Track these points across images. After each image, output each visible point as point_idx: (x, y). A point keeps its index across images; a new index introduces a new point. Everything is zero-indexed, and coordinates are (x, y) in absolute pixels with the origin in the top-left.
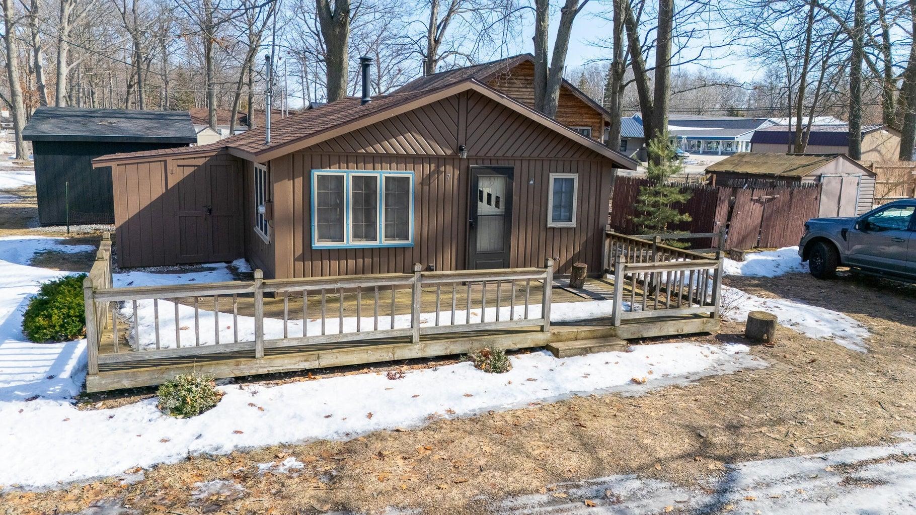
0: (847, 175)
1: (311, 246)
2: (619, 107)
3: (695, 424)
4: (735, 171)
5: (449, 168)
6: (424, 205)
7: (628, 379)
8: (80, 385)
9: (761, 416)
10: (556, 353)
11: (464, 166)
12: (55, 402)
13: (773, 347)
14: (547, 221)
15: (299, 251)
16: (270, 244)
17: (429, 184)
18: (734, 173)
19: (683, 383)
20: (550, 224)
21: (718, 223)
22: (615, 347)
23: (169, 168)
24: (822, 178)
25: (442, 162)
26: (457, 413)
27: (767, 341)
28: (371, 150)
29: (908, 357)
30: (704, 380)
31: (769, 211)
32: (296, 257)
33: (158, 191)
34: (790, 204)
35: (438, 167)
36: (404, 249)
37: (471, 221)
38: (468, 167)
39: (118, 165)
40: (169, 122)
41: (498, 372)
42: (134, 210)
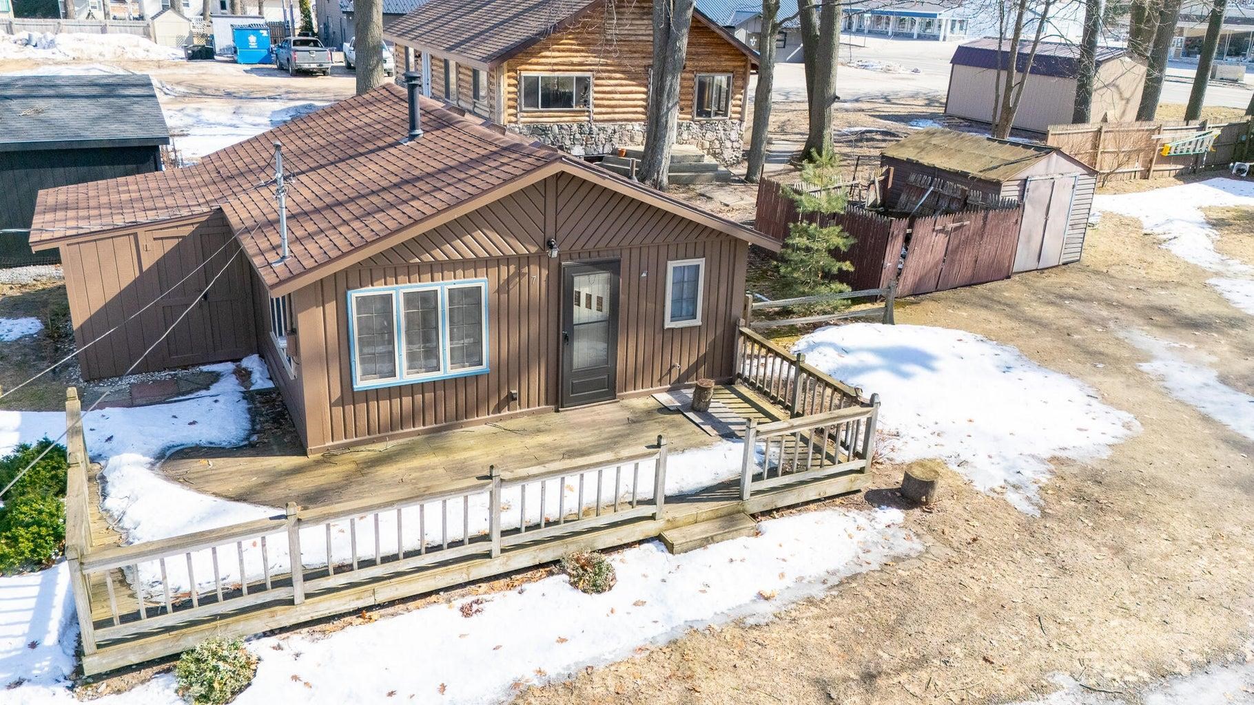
0: (1060, 176)
1: (352, 386)
2: (770, 55)
3: (826, 676)
4: (920, 161)
5: (534, 269)
6: (501, 317)
7: (753, 594)
8: (72, 652)
9: (903, 652)
10: (670, 548)
11: (554, 265)
12: (46, 690)
13: (931, 512)
14: (663, 320)
15: (337, 393)
16: (296, 379)
17: (508, 291)
18: (917, 164)
19: (818, 592)
20: (669, 324)
21: (889, 264)
22: (742, 531)
23: (142, 243)
24: (1028, 183)
25: (524, 261)
26: (548, 674)
27: (926, 503)
28: (427, 258)
29: (1086, 521)
30: (845, 584)
31: (956, 242)
32: (333, 401)
33: (129, 275)
34: (981, 233)
35: (519, 268)
36: (477, 377)
37: (565, 332)
38: (560, 264)
39: (68, 245)
40: (122, 102)
41: (598, 592)
42: (97, 304)
